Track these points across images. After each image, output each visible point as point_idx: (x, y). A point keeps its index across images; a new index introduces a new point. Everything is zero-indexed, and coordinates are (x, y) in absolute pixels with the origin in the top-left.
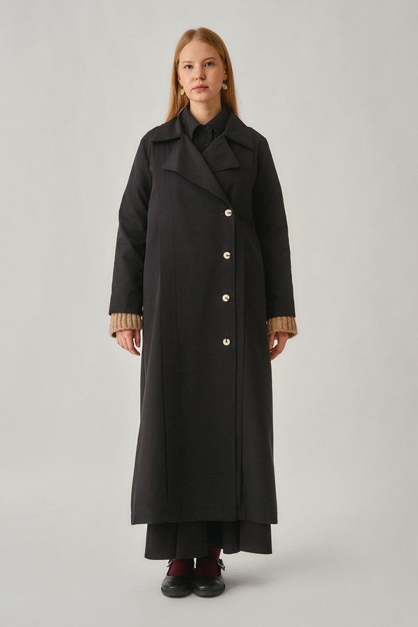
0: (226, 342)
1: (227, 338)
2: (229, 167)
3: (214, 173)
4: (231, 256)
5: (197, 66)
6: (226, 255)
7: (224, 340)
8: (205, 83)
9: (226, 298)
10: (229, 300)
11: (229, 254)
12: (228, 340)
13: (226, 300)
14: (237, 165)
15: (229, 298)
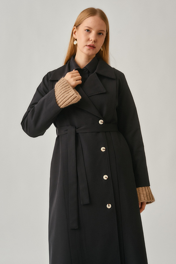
0: (109, 206)
1: (109, 204)
4: (106, 149)
6: (103, 149)
7: (107, 205)
9: (105, 177)
10: (108, 179)
11: (104, 148)
12: (110, 205)
13: (106, 179)
15: (107, 177)
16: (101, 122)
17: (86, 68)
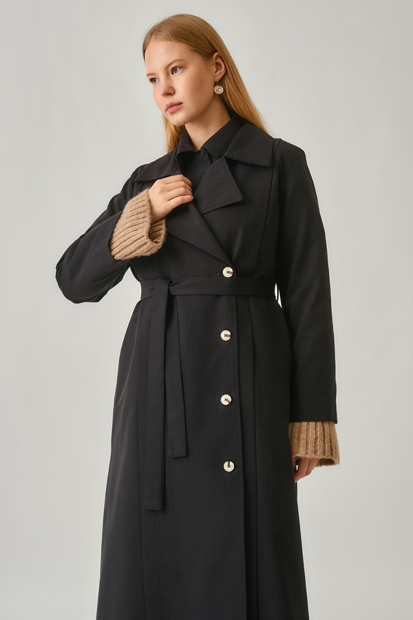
0: (229, 467)
1: (229, 461)
2: (228, 203)
3: (202, 215)
4: (231, 336)
5: (161, 76)
6: (225, 335)
7: (226, 464)
8: (176, 98)
9: (225, 399)
10: (231, 403)
11: (229, 333)
12: (231, 463)
13: (226, 403)
14: (239, 198)
15: (230, 399)
16: (227, 272)
17: (205, 149)
